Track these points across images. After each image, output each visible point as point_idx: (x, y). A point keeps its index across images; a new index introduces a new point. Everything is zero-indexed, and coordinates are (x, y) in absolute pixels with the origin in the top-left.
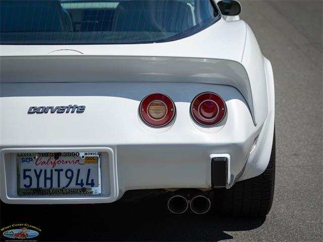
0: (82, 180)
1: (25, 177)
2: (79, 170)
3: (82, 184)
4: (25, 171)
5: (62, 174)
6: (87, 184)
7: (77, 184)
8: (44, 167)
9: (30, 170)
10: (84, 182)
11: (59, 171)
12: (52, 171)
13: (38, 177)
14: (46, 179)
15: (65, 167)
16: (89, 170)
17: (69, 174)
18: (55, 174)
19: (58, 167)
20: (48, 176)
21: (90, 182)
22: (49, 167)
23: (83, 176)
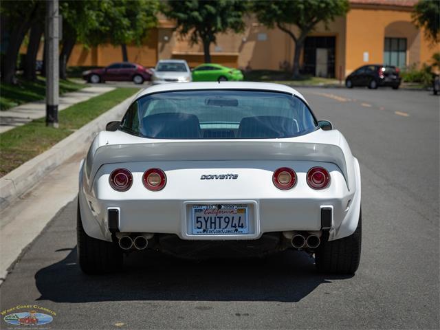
0: (235, 224)
1: (198, 222)
2: (233, 218)
3: (235, 227)
4: (198, 218)
5: (222, 220)
6: (239, 226)
7: (232, 226)
8: (210, 215)
9: (200, 217)
10: (237, 225)
11: (220, 218)
12: (215, 218)
13: (206, 222)
14: (211, 223)
15: (224, 215)
16: (240, 218)
17: (227, 220)
18: (218, 220)
19: (219, 215)
20: (213, 221)
21: (240, 225)
22: (213, 216)
23: (236, 221)
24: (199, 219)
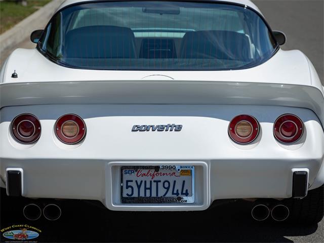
0: (178, 190)
1: (128, 187)
2: (175, 182)
3: (177, 194)
4: (127, 181)
5: (160, 185)
6: (182, 193)
7: (173, 194)
8: (144, 179)
9: (132, 181)
10: (180, 192)
11: (157, 182)
12: (151, 182)
13: (139, 187)
14: (146, 189)
15: (162, 179)
16: (184, 182)
17: (166, 185)
18: (154, 185)
19: (156, 178)
20: (148, 186)
21: (184, 192)
22: (148, 179)
23: (178, 187)
24: (129, 184)
